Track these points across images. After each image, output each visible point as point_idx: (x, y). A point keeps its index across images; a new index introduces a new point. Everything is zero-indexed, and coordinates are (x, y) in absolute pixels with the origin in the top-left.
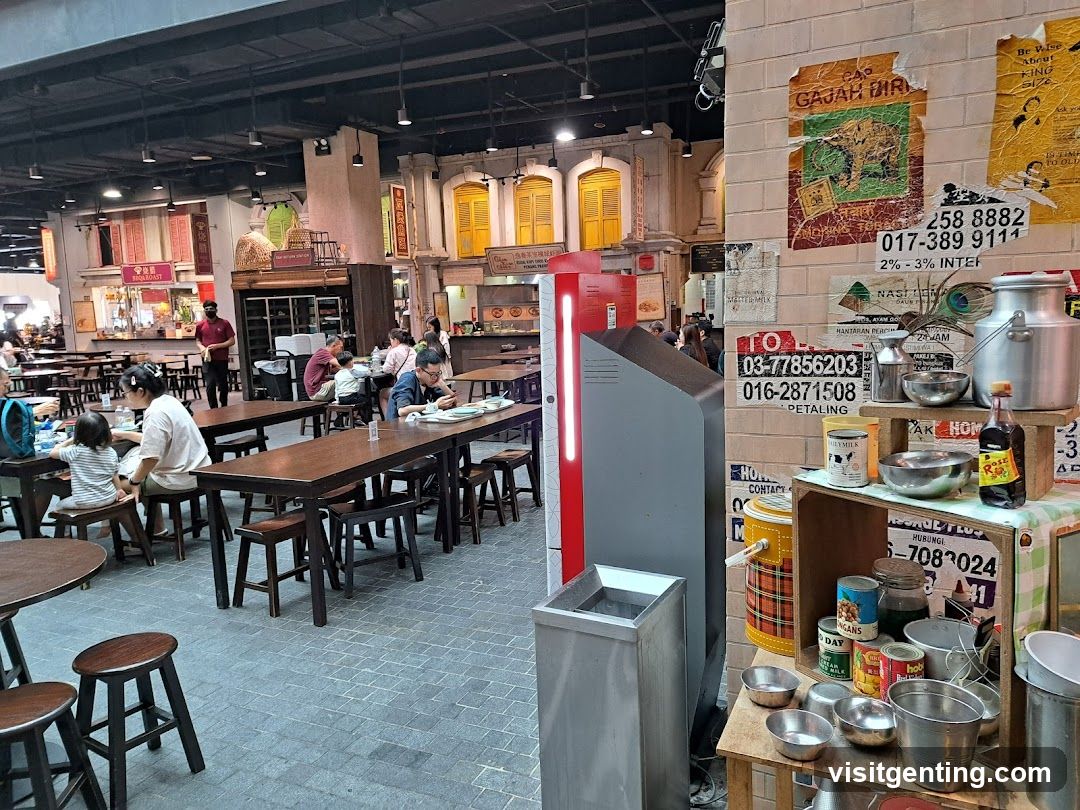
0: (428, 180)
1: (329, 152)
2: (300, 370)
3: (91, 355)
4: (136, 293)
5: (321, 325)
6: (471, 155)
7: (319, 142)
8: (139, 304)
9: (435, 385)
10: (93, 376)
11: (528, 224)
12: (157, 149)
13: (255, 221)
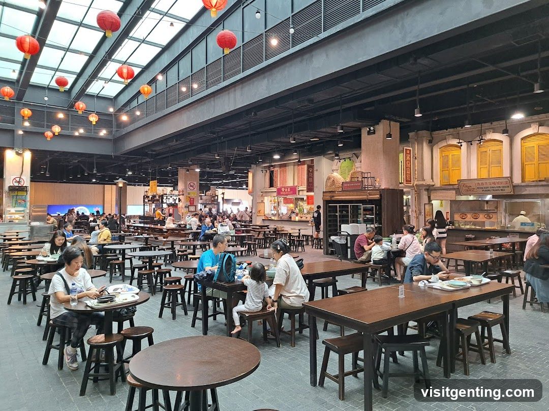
0: (425, 145)
1: (374, 133)
2: (353, 242)
3: (261, 227)
4: (281, 199)
5: (364, 219)
6: (451, 130)
7: (370, 129)
8: (282, 204)
9: (437, 264)
10: (261, 236)
11: (486, 166)
12: (296, 137)
13: (334, 167)
